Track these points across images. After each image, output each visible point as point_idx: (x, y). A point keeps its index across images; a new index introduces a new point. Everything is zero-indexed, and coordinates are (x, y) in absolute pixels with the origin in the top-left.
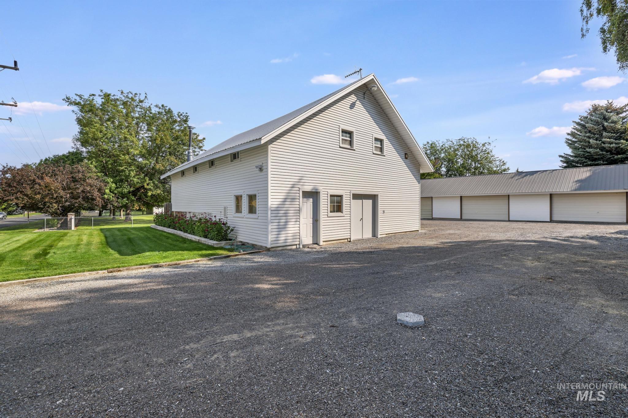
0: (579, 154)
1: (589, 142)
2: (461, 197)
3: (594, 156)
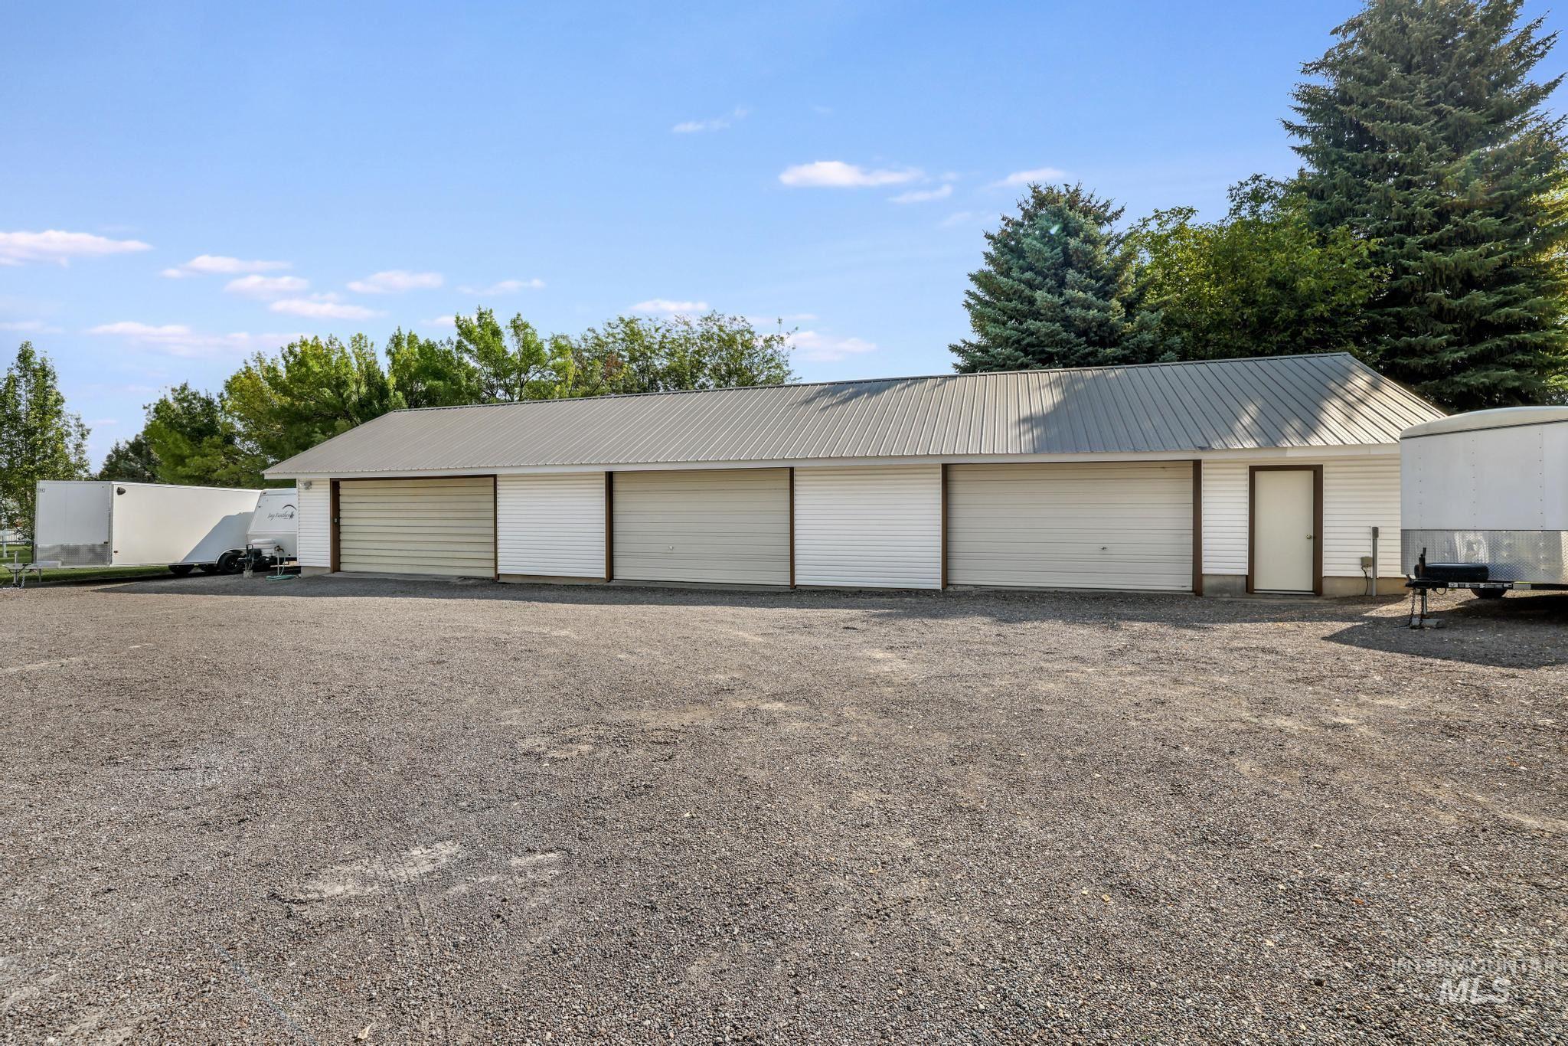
0: (1008, 338)
1: (1032, 301)
2: (610, 477)
3: (1047, 346)
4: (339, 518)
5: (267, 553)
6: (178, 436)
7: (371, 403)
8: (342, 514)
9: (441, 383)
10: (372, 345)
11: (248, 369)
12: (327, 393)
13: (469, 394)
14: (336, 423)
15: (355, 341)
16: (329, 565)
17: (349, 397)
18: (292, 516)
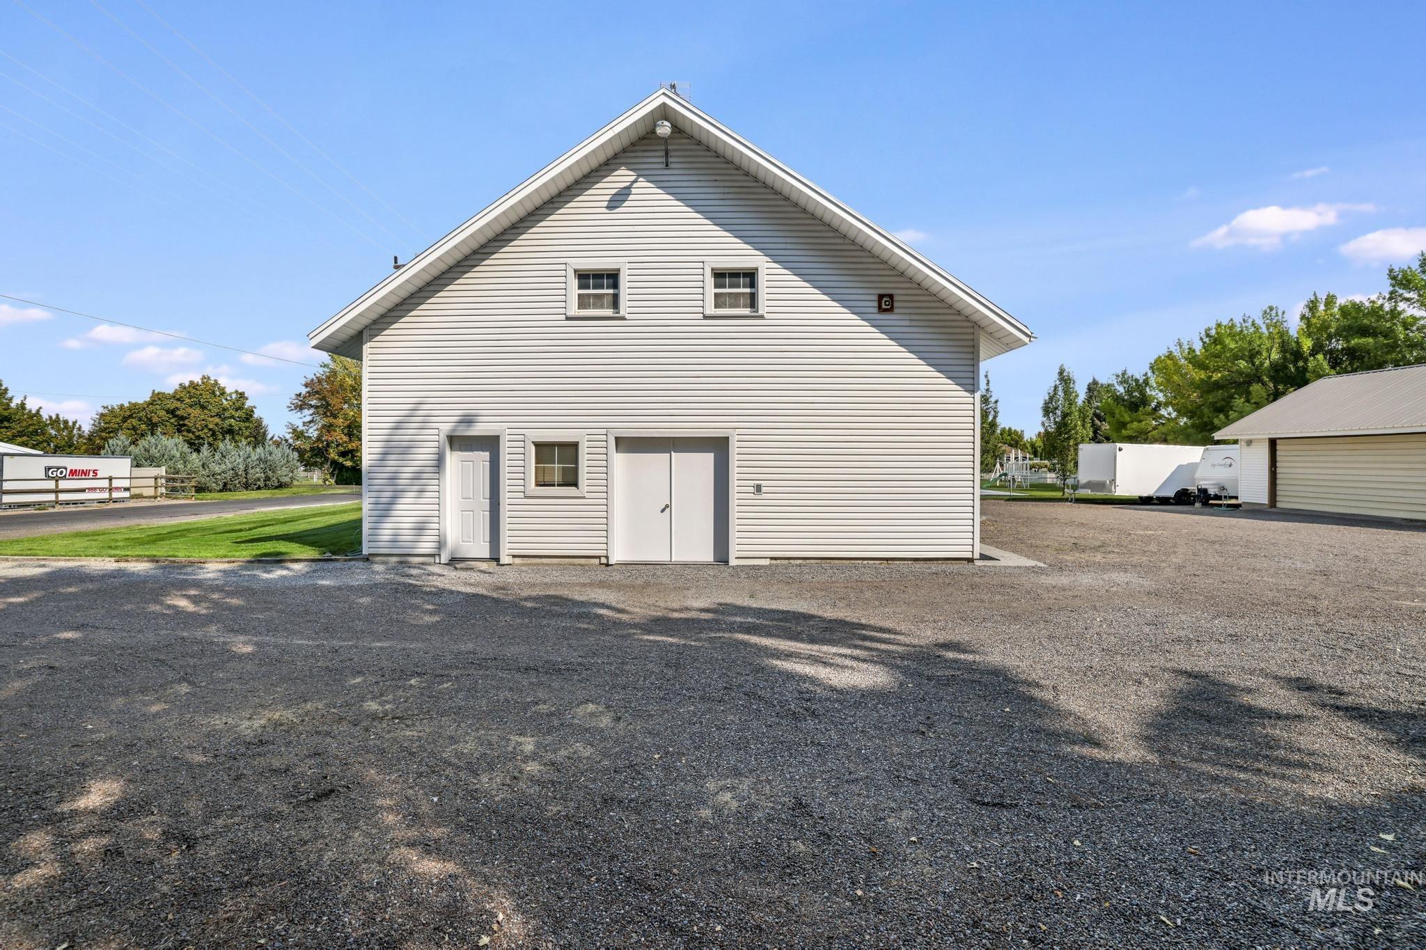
4: (1276, 467)
5: (1212, 491)
6: (1123, 408)
7: (1286, 367)
8: (1278, 464)
9: (1371, 340)
10: (1284, 313)
11: (1171, 353)
12: (1242, 364)
13: (1408, 346)
14: (1251, 389)
15: (1265, 312)
16: (1267, 502)
17: (1262, 364)
18: (1230, 465)
